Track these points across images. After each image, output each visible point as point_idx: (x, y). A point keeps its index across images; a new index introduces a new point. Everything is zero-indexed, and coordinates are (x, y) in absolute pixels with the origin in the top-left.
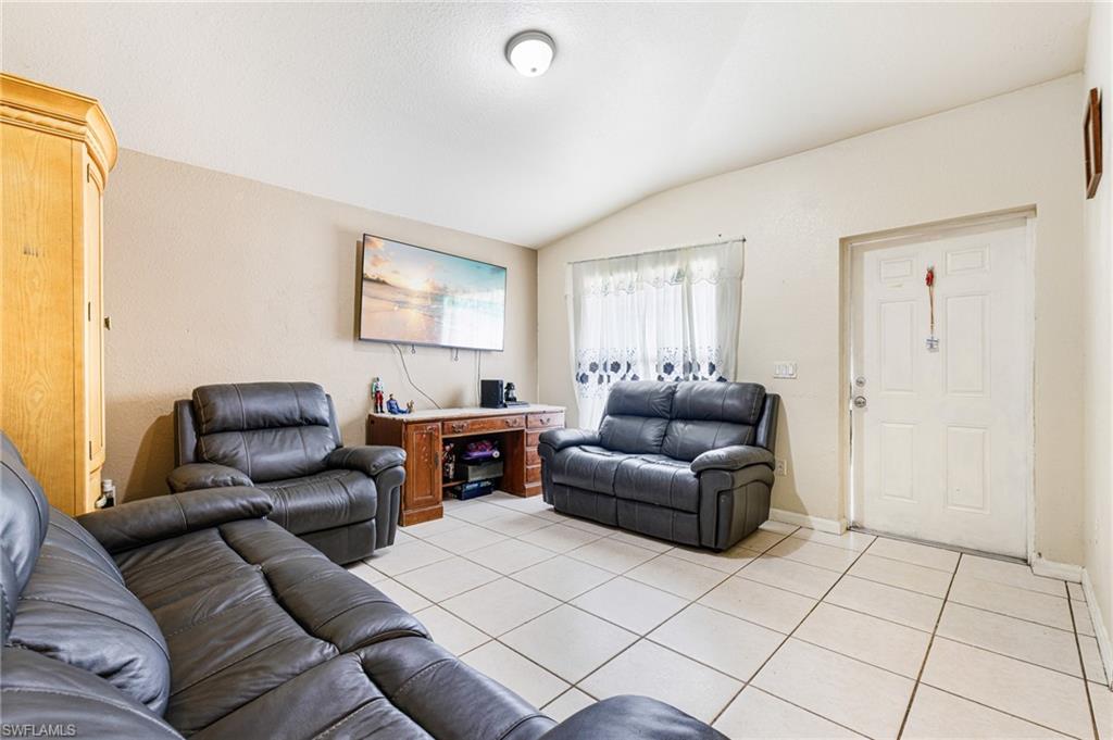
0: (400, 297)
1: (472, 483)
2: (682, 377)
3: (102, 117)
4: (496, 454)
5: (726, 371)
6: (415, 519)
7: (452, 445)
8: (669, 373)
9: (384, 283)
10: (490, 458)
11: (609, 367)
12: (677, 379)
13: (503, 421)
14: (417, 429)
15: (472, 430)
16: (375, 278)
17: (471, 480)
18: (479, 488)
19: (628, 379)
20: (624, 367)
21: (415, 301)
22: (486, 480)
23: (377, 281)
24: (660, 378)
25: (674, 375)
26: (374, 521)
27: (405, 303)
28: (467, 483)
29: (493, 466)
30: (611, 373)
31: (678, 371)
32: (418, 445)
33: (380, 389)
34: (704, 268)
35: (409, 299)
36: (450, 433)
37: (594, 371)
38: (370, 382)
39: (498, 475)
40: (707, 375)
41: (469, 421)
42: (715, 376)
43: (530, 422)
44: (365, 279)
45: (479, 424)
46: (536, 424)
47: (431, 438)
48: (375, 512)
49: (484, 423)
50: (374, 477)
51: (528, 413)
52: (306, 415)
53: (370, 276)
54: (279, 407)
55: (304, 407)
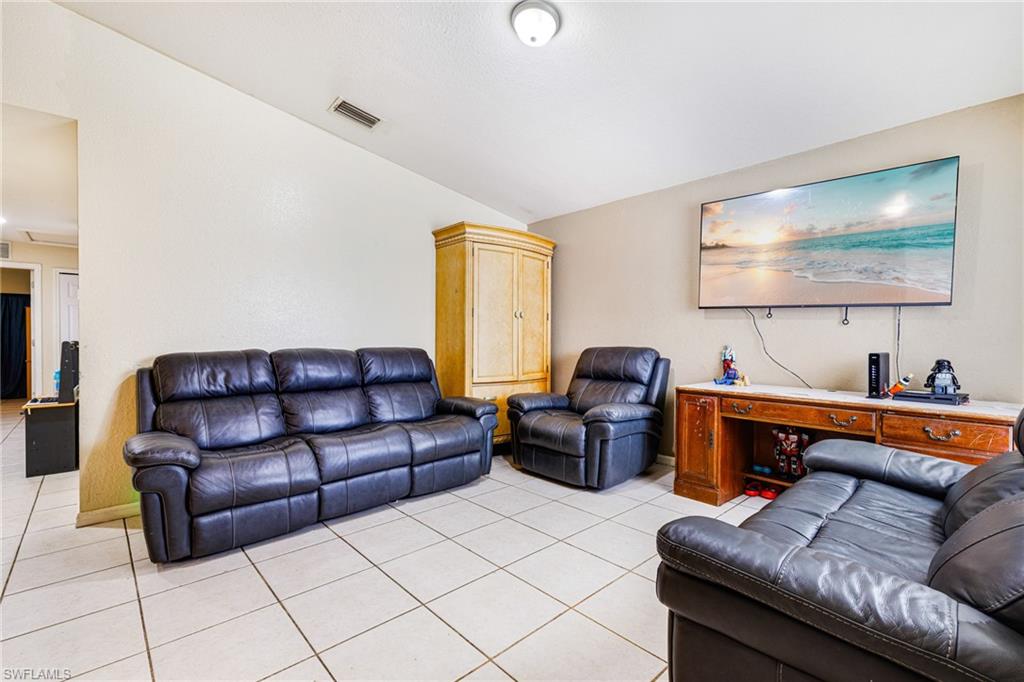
3: (470, 225)
6: (685, 492)
9: (724, 246)
13: (822, 413)
14: (689, 399)
16: (713, 245)
23: (717, 247)
26: (582, 460)
32: (691, 416)
36: (731, 412)
43: (891, 427)
44: (703, 248)
45: (775, 409)
46: (909, 432)
47: (704, 413)
48: (582, 453)
49: (783, 410)
50: (586, 425)
51: (886, 411)
52: (626, 373)
53: (708, 244)
54: (609, 366)
55: (627, 367)
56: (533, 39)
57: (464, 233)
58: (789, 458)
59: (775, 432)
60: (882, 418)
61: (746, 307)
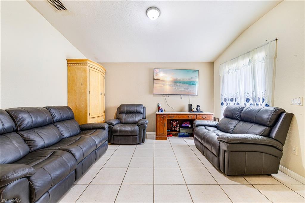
0: (163, 83)
1: (181, 133)
2: (252, 104)
3: (89, 61)
4: (190, 126)
5: (269, 102)
6: (159, 139)
7: (177, 122)
8: (248, 102)
9: (159, 80)
10: (188, 127)
11: (230, 100)
12: (251, 104)
13: (187, 116)
14: (159, 116)
15: (176, 118)
17: (181, 132)
18: (184, 135)
19: (236, 104)
20: (234, 100)
21: (168, 83)
22: (186, 133)
23: (157, 80)
24: (245, 104)
25: (249, 103)
26: (138, 136)
27: (164, 84)
28: (180, 133)
29: (189, 129)
30: (230, 102)
31: (251, 101)
32: (160, 120)
33: (159, 106)
34: (260, 56)
35: (166, 83)
36: (169, 118)
37: (225, 102)
38: (157, 104)
39: (191, 132)
40: (261, 104)
41: (175, 115)
42: (264, 104)
43: (198, 117)
44: (154, 79)
45: (179, 116)
46: (201, 118)
47: (163, 119)
48: (138, 134)
49: (180, 116)
50: (139, 126)
51: (197, 114)
52: (137, 111)
53: (155, 79)
54: (132, 109)
55: (137, 109)
56: (153, 18)
57: (87, 63)
58: (174, 127)
59: (171, 122)
60: (196, 116)
61: (163, 94)
